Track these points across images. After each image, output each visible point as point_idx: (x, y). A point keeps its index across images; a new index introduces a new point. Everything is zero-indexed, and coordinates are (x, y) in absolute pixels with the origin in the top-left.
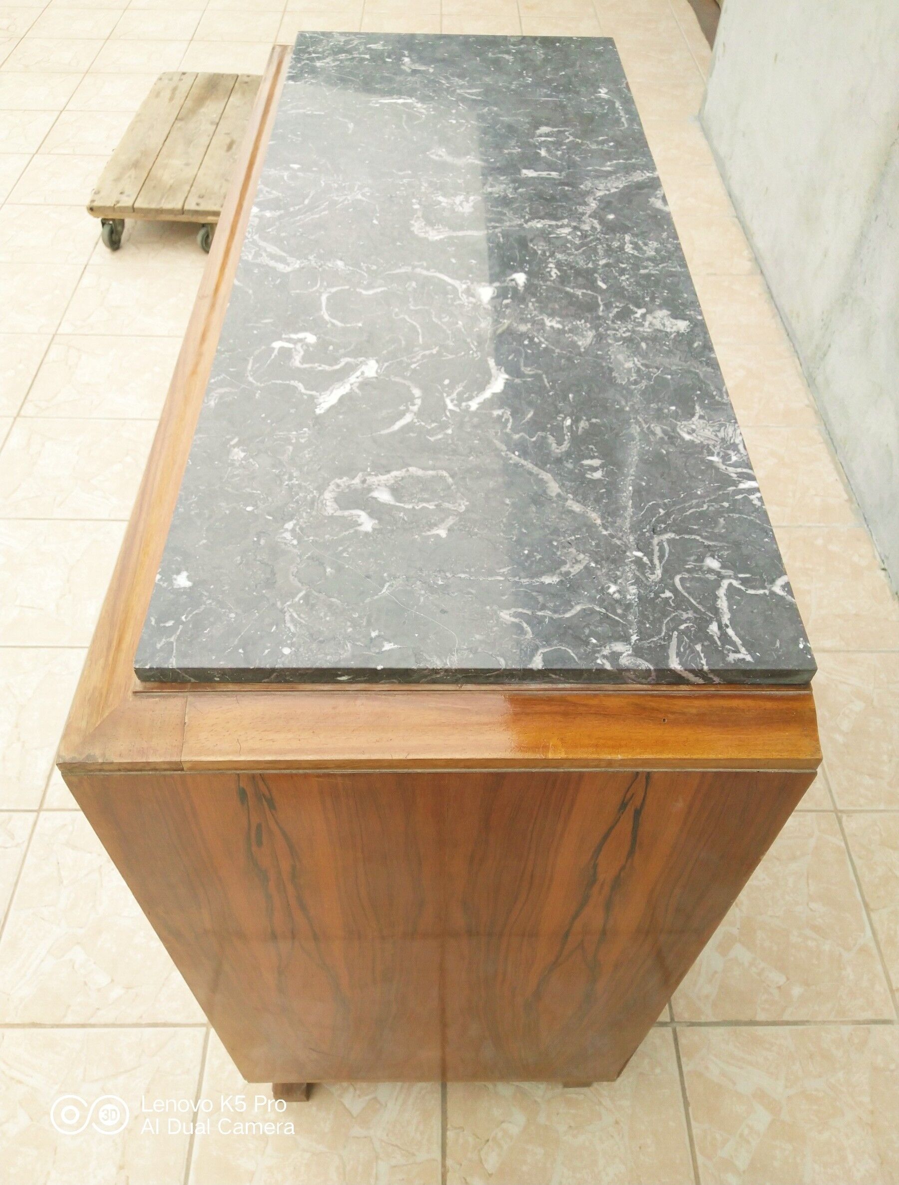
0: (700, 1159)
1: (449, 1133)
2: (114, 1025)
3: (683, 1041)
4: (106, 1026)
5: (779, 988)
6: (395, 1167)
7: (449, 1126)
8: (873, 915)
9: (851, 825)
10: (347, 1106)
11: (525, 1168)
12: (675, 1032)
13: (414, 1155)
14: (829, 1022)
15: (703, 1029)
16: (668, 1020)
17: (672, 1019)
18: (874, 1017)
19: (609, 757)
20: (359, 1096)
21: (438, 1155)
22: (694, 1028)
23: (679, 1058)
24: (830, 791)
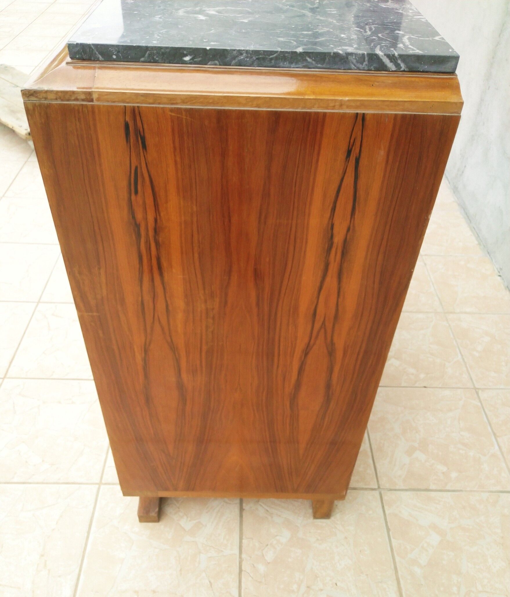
0: (397, 559)
1: (243, 541)
2: (43, 483)
3: (385, 498)
4: (38, 483)
5: (443, 473)
6: (210, 557)
7: (244, 537)
8: (498, 439)
9: (483, 395)
10: (182, 525)
11: (290, 560)
12: (381, 494)
13: (222, 551)
14: (474, 491)
15: (399, 492)
16: (376, 487)
17: (379, 487)
18: (501, 490)
19: (341, 98)
20: (190, 521)
21: (237, 552)
22: (392, 492)
23: (383, 507)
24: (471, 379)
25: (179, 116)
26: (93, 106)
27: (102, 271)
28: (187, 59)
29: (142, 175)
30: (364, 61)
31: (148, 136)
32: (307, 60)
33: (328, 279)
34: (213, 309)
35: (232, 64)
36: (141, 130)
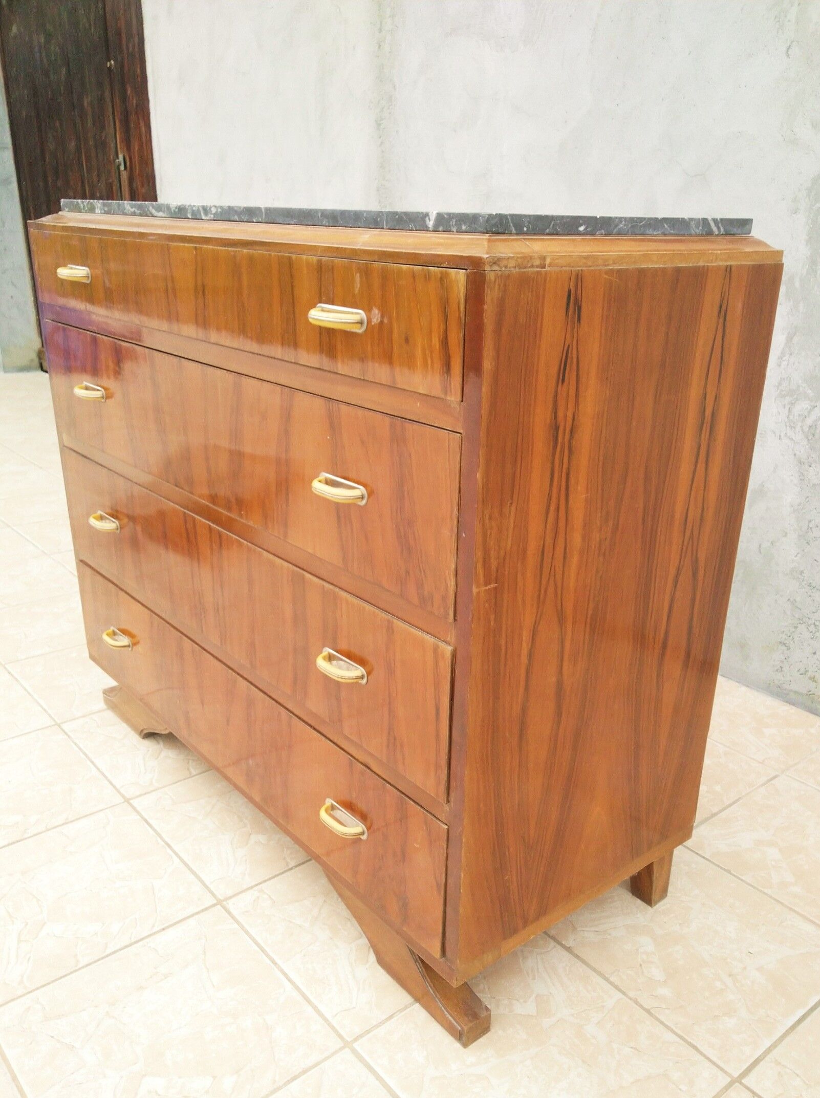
6: (599, 1022)
7: (607, 975)
10: (522, 1013)
11: (681, 963)
13: (603, 1006)
14: (750, 792)
18: (768, 778)
20: (525, 1002)
21: (619, 995)
25: (611, 278)
26: (546, 273)
27: (513, 509)
28: (582, 228)
29: (572, 357)
30: (699, 226)
31: (584, 305)
32: (664, 226)
33: (699, 466)
34: (606, 539)
35: (613, 233)
36: (580, 299)
